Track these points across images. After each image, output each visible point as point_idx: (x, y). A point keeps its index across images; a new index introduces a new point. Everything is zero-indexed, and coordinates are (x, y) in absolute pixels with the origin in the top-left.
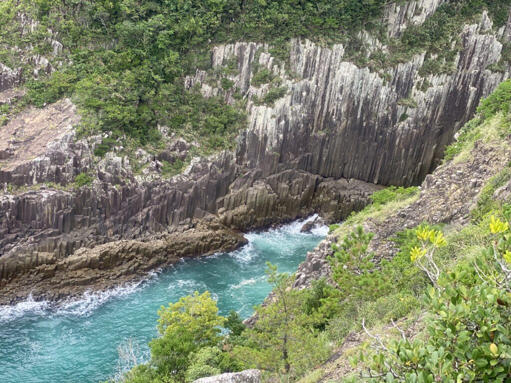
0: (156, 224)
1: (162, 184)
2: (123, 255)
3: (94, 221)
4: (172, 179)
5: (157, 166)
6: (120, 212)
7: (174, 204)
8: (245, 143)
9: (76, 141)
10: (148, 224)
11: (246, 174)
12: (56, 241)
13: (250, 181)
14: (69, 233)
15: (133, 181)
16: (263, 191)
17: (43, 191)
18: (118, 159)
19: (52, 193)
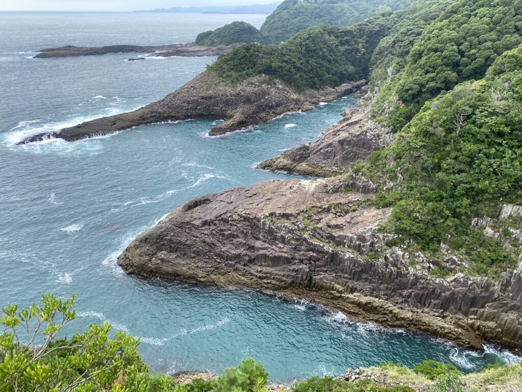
0: (415, 302)
1: (427, 280)
2: (381, 309)
3: (374, 282)
4: (436, 280)
5: (429, 267)
6: (392, 284)
7: (433, 296)
8: (510, 279)
9: (377, 233)
10: (409, 300)
11: (505, 302)
12: (346, 282)
13: (506, 308)
14: (356, 282)
15: (407, 269)
16: (513, 320)
17: (348, 253)
18: (400, 253)
19: (352, 256)
